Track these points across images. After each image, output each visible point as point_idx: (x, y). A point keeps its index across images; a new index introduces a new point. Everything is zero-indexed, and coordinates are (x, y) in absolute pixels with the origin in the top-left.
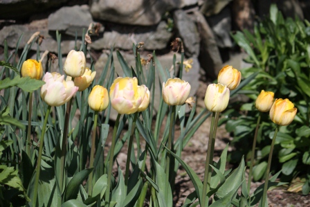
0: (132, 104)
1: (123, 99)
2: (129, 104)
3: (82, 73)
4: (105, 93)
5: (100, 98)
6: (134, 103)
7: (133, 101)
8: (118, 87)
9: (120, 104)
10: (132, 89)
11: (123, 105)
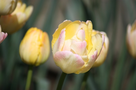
0: (82, 61)
1: (71, 53)
2: (79, 61)
3: (12, 9)
4: (44, 40)
5: (37, 47)
6: (86, 59)
7: (85, 57)
8: (64, 35)
9: (66, 60)
10: (83, 39)
11: (70, 61)
